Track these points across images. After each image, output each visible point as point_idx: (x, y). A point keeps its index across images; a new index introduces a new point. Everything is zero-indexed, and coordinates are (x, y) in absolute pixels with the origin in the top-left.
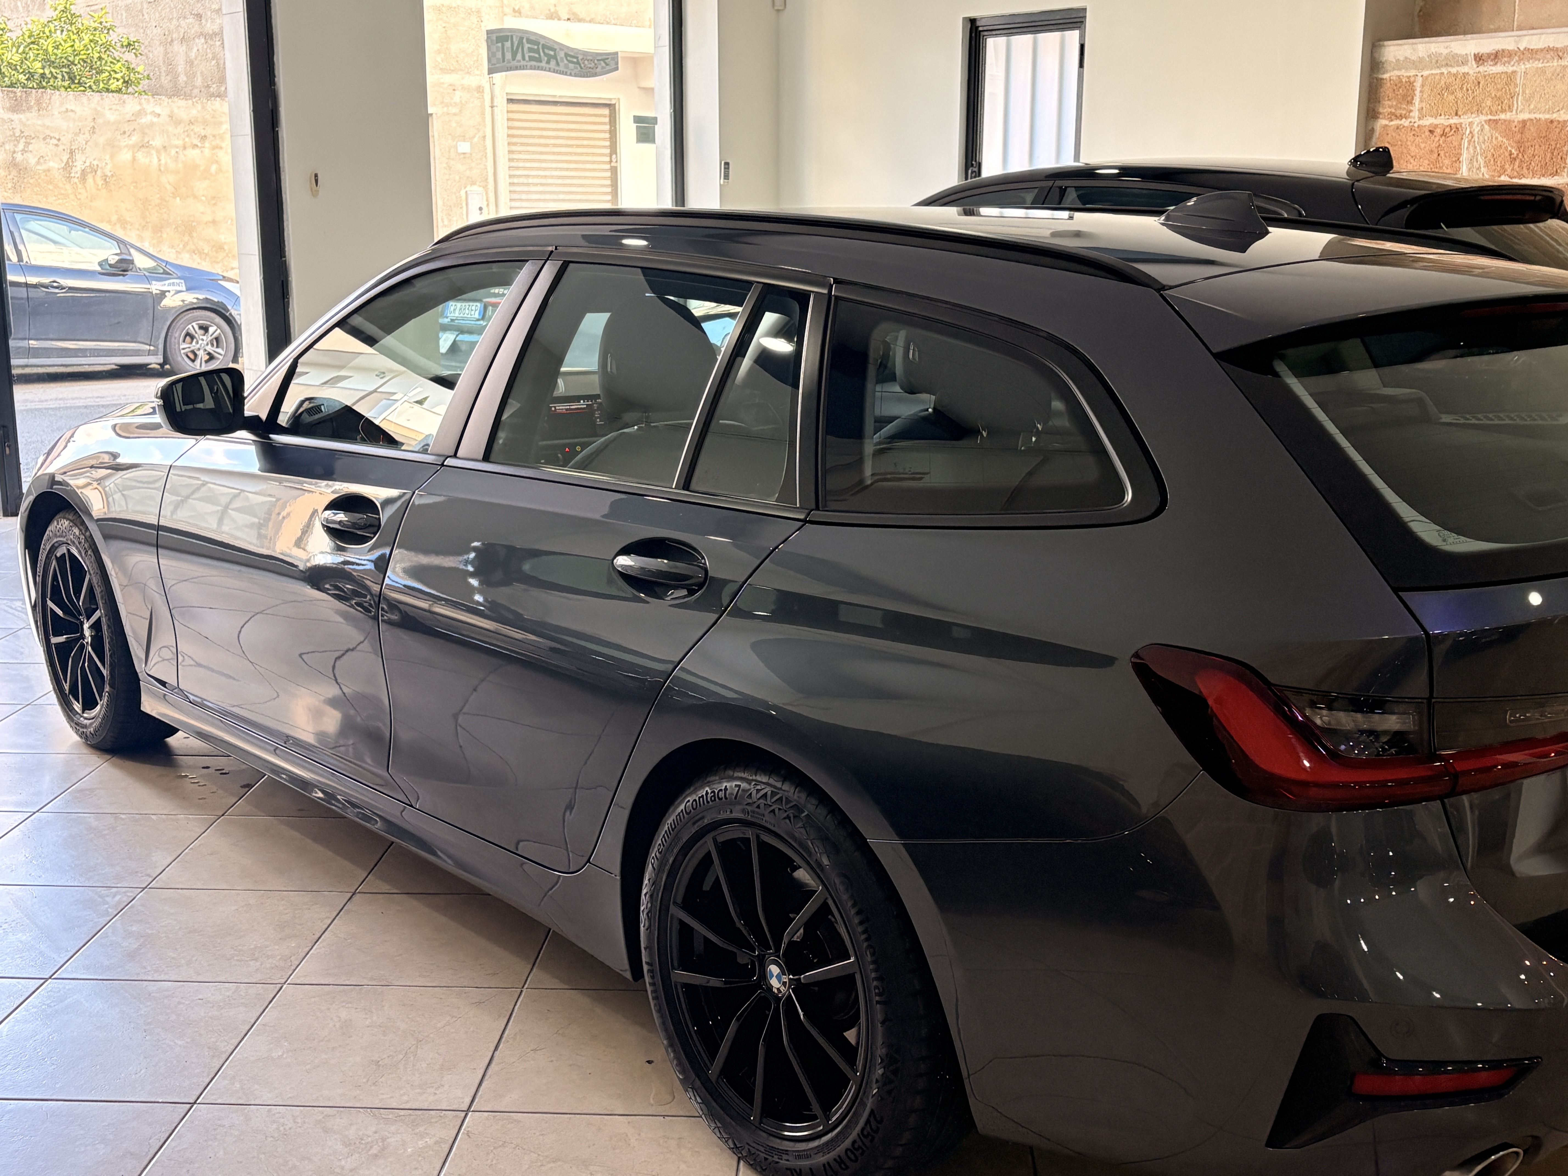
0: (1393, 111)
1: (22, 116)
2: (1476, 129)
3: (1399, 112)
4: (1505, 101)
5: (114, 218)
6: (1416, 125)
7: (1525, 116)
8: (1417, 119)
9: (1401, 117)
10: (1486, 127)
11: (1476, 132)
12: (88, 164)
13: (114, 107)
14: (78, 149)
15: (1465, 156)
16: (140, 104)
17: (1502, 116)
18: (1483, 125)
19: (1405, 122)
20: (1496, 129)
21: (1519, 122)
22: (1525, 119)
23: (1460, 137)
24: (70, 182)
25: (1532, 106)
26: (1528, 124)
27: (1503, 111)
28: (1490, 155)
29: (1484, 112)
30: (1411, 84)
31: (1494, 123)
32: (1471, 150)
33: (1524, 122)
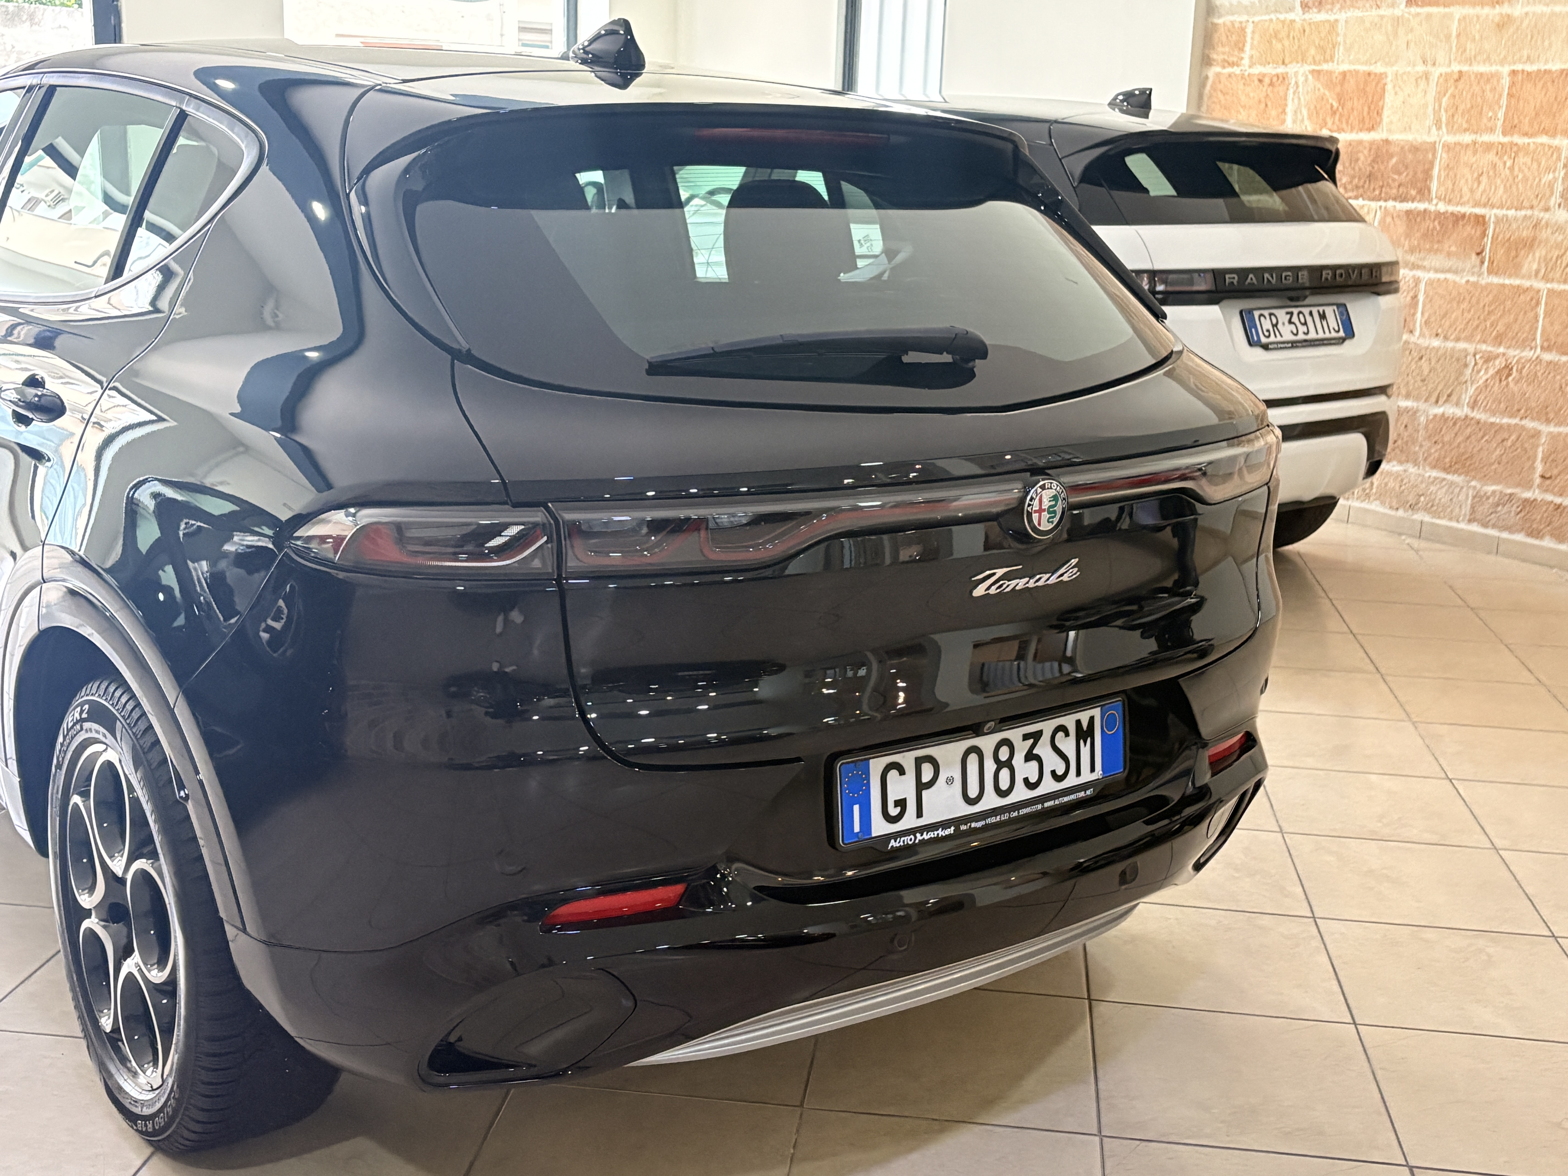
0: (1226, 57)
2: (1301, 79)
3: (1231, 59)
4: (1327, 52)
6: (1246, 74)
7: (1345, 67)
8: (1247, 68)
9: (1233, 64)
10: (1310, 77)
11: (1300, 84)
15: (1290, 109)
17: (1325, 67)
18: (1307, 76)
19: (1236, 70)
20: (1318, 79)
21: (1340, 73)
22: (1346, 69)
23: (1285, 88)
25: (1352, 57)
26: (1348, 75)
27: (1326, 61)
28: (1312, 107)
29: (1308, 62)
30: (1243, 30)
31: (1316, 73)
32: (1296, 101)
33: (1344, 74)
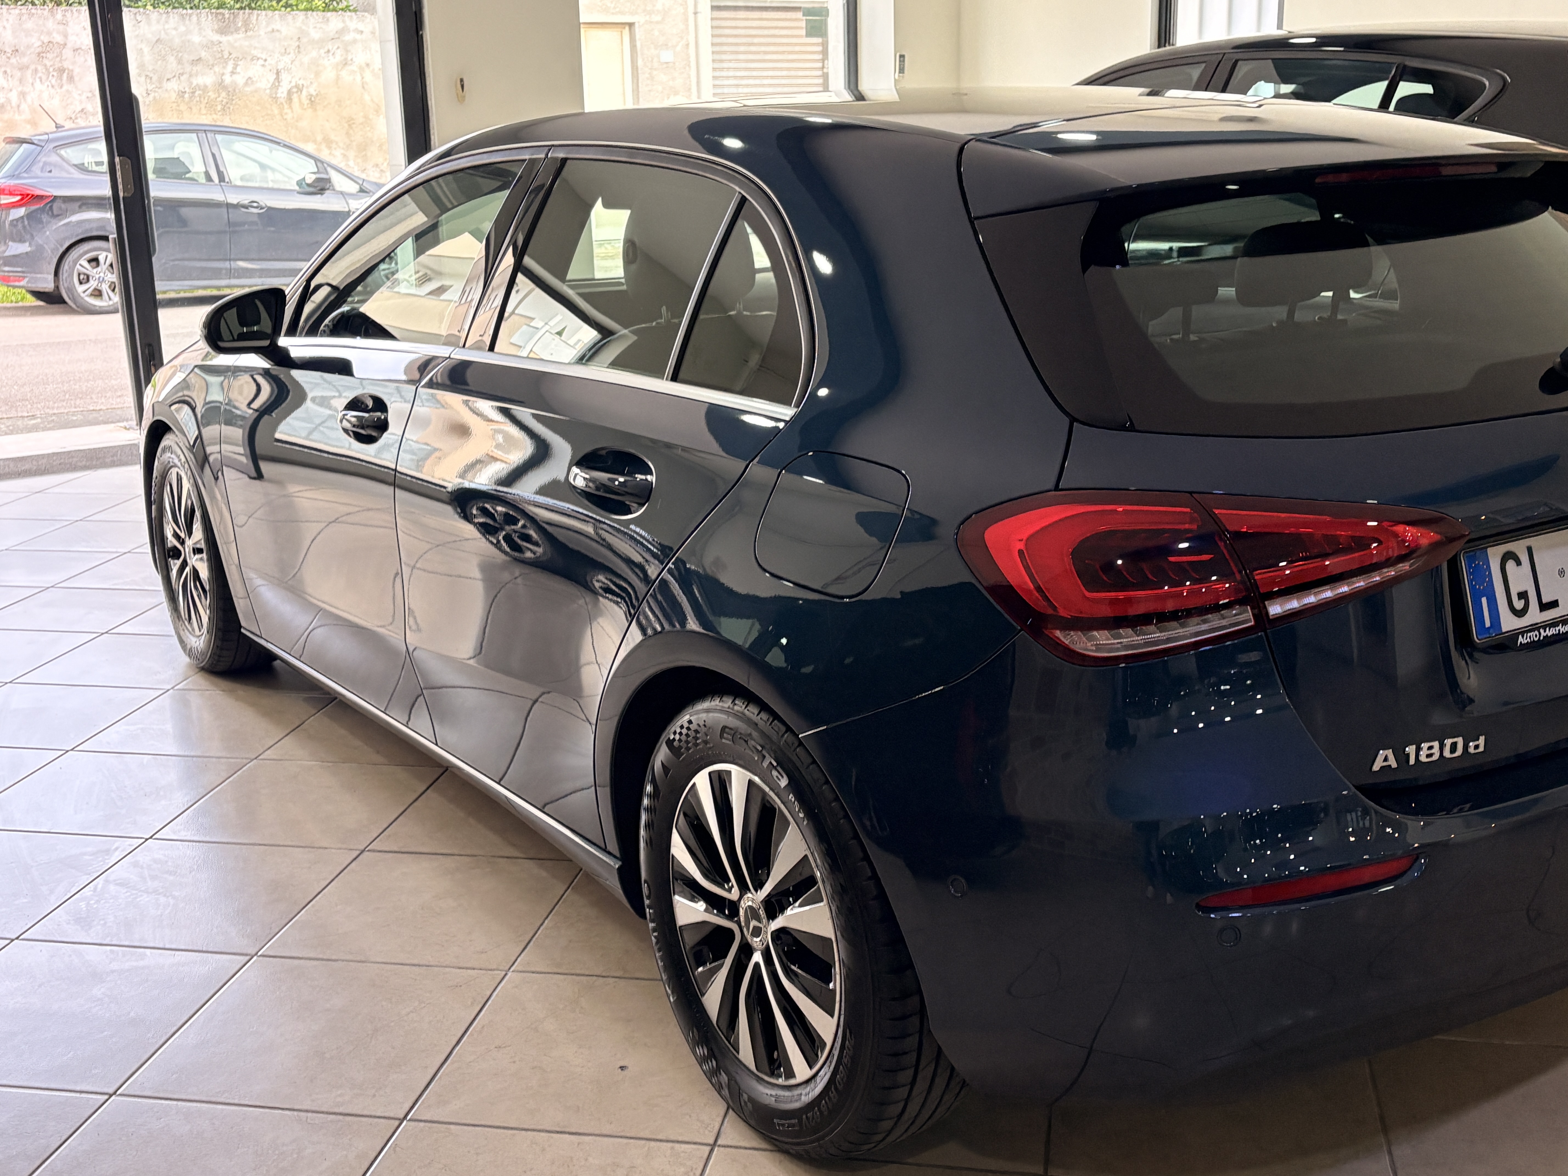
1: (230, 38)
5: (319, 138)
12: (293, 84)
13: (318, 25)
14: (284, 69)
16: (344, 21)
24: (276, 102)
